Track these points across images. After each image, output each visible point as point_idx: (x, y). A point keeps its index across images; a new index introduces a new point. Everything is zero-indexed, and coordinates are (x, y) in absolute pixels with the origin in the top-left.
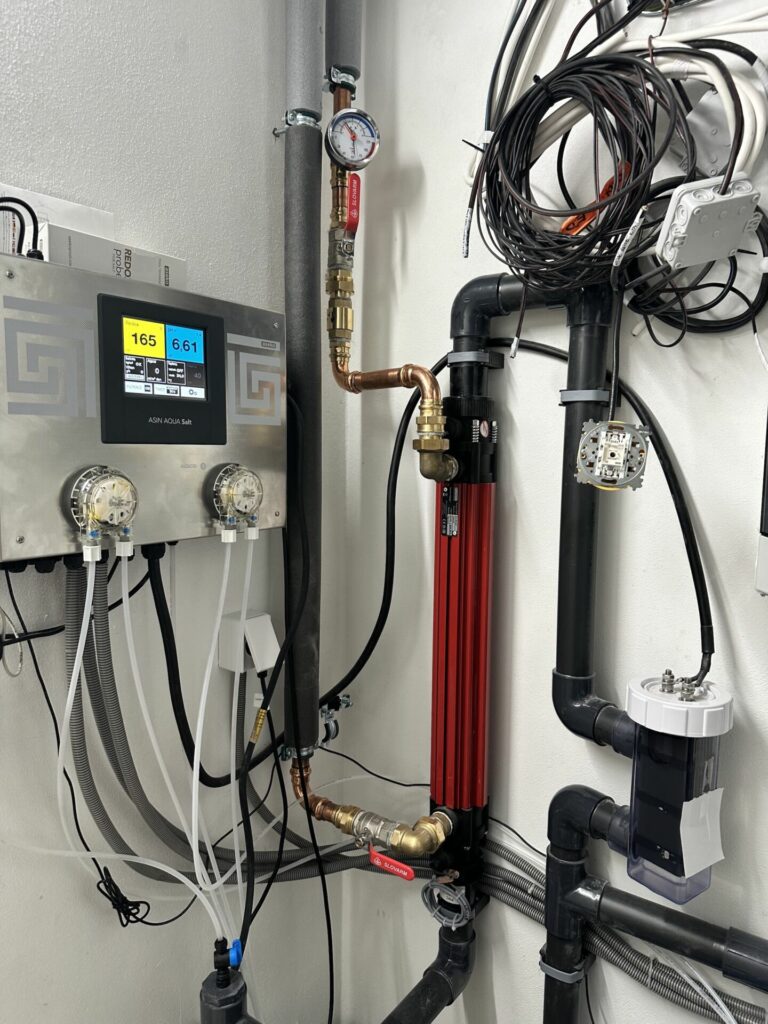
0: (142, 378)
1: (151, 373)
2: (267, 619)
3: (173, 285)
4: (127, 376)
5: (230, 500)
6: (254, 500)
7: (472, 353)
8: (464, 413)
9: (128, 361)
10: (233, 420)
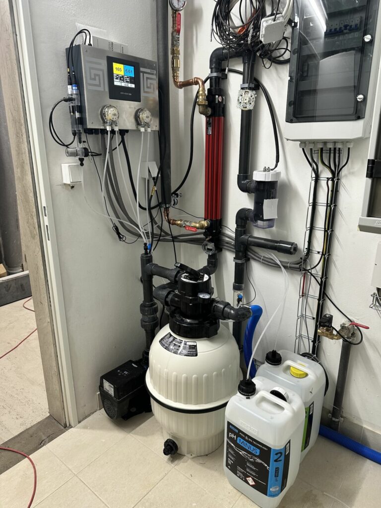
0: (118, 80)
1: (121, 80)
2: (155, 163)
3: (124, 53)
4: (115, 80)
5: (142, 118)
6: (149, 119)
7: (215, 73)
8: (213, 93)
9: (115, 75)
10: (143, 95)
